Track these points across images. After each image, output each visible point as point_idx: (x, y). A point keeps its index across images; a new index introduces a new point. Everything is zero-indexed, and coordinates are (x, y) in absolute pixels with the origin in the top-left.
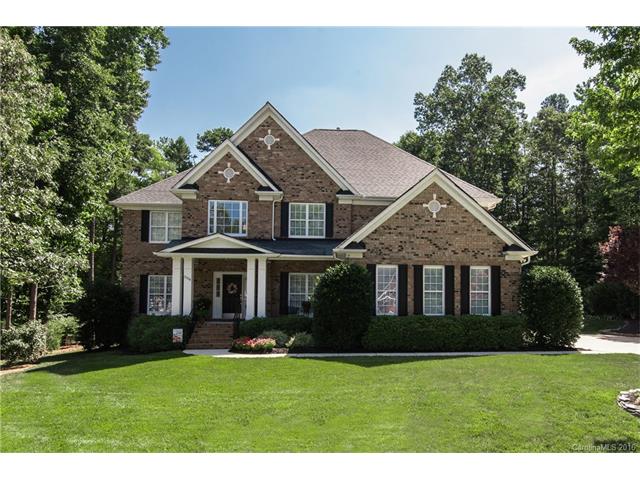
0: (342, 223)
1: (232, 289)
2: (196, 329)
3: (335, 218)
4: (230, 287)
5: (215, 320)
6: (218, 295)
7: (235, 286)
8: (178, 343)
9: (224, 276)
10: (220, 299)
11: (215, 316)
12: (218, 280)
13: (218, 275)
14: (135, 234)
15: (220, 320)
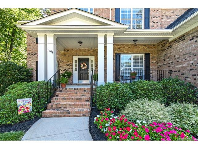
0: (155, 20)
1: (84, 66)
2: (57, 93)
3: (150, 16)
4: (82, 65)
5: (74, 84)
6: (76, 70)
7: (85, 64)
8: (27, 113)
9: (79, 59)
10: (77, 72)
11: (74, 82)
12: (76, 61)
13: (75, 58)
14: (33, 40)
15: (77, 84)
